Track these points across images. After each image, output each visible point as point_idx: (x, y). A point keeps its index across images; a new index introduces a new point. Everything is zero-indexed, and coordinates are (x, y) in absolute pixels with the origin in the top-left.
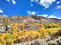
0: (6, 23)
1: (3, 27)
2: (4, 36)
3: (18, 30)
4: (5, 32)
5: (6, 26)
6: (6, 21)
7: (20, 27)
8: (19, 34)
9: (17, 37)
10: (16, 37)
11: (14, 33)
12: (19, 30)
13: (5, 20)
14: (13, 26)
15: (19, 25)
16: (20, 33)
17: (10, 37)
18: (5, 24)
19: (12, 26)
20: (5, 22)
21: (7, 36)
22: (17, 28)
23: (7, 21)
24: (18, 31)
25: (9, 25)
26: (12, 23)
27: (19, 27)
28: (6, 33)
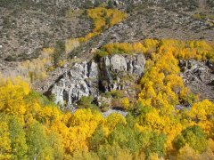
0: (96, 38)
1: (80, 64)
2: (87, 130)
3: (186, 91)
4: (95, 102)
5: (98, 59)
6: (99, 24)
7: (198, 72)
8: (193, 129)
9: (177, 145)
10: (168, 144)
11: (153, 115)
12: (188, 89)
13: (94, 13)
14: (148, 56)
15: (192, 53)
16: (197, 120)
17: (123, 138)
18: (90, 45)
19: (142, 58)
20: (93, 27)
21: (106, 131)
22: (177, 78)
23: (107, 22)
24: (183, 102)
25: (121, 51)
26: (139, 33)
27: (195, 67)
28: (102, 109)
